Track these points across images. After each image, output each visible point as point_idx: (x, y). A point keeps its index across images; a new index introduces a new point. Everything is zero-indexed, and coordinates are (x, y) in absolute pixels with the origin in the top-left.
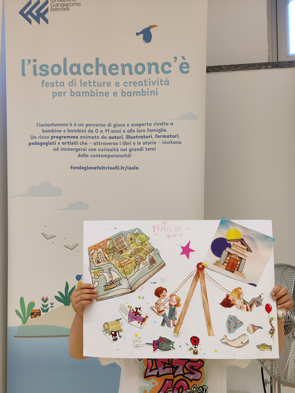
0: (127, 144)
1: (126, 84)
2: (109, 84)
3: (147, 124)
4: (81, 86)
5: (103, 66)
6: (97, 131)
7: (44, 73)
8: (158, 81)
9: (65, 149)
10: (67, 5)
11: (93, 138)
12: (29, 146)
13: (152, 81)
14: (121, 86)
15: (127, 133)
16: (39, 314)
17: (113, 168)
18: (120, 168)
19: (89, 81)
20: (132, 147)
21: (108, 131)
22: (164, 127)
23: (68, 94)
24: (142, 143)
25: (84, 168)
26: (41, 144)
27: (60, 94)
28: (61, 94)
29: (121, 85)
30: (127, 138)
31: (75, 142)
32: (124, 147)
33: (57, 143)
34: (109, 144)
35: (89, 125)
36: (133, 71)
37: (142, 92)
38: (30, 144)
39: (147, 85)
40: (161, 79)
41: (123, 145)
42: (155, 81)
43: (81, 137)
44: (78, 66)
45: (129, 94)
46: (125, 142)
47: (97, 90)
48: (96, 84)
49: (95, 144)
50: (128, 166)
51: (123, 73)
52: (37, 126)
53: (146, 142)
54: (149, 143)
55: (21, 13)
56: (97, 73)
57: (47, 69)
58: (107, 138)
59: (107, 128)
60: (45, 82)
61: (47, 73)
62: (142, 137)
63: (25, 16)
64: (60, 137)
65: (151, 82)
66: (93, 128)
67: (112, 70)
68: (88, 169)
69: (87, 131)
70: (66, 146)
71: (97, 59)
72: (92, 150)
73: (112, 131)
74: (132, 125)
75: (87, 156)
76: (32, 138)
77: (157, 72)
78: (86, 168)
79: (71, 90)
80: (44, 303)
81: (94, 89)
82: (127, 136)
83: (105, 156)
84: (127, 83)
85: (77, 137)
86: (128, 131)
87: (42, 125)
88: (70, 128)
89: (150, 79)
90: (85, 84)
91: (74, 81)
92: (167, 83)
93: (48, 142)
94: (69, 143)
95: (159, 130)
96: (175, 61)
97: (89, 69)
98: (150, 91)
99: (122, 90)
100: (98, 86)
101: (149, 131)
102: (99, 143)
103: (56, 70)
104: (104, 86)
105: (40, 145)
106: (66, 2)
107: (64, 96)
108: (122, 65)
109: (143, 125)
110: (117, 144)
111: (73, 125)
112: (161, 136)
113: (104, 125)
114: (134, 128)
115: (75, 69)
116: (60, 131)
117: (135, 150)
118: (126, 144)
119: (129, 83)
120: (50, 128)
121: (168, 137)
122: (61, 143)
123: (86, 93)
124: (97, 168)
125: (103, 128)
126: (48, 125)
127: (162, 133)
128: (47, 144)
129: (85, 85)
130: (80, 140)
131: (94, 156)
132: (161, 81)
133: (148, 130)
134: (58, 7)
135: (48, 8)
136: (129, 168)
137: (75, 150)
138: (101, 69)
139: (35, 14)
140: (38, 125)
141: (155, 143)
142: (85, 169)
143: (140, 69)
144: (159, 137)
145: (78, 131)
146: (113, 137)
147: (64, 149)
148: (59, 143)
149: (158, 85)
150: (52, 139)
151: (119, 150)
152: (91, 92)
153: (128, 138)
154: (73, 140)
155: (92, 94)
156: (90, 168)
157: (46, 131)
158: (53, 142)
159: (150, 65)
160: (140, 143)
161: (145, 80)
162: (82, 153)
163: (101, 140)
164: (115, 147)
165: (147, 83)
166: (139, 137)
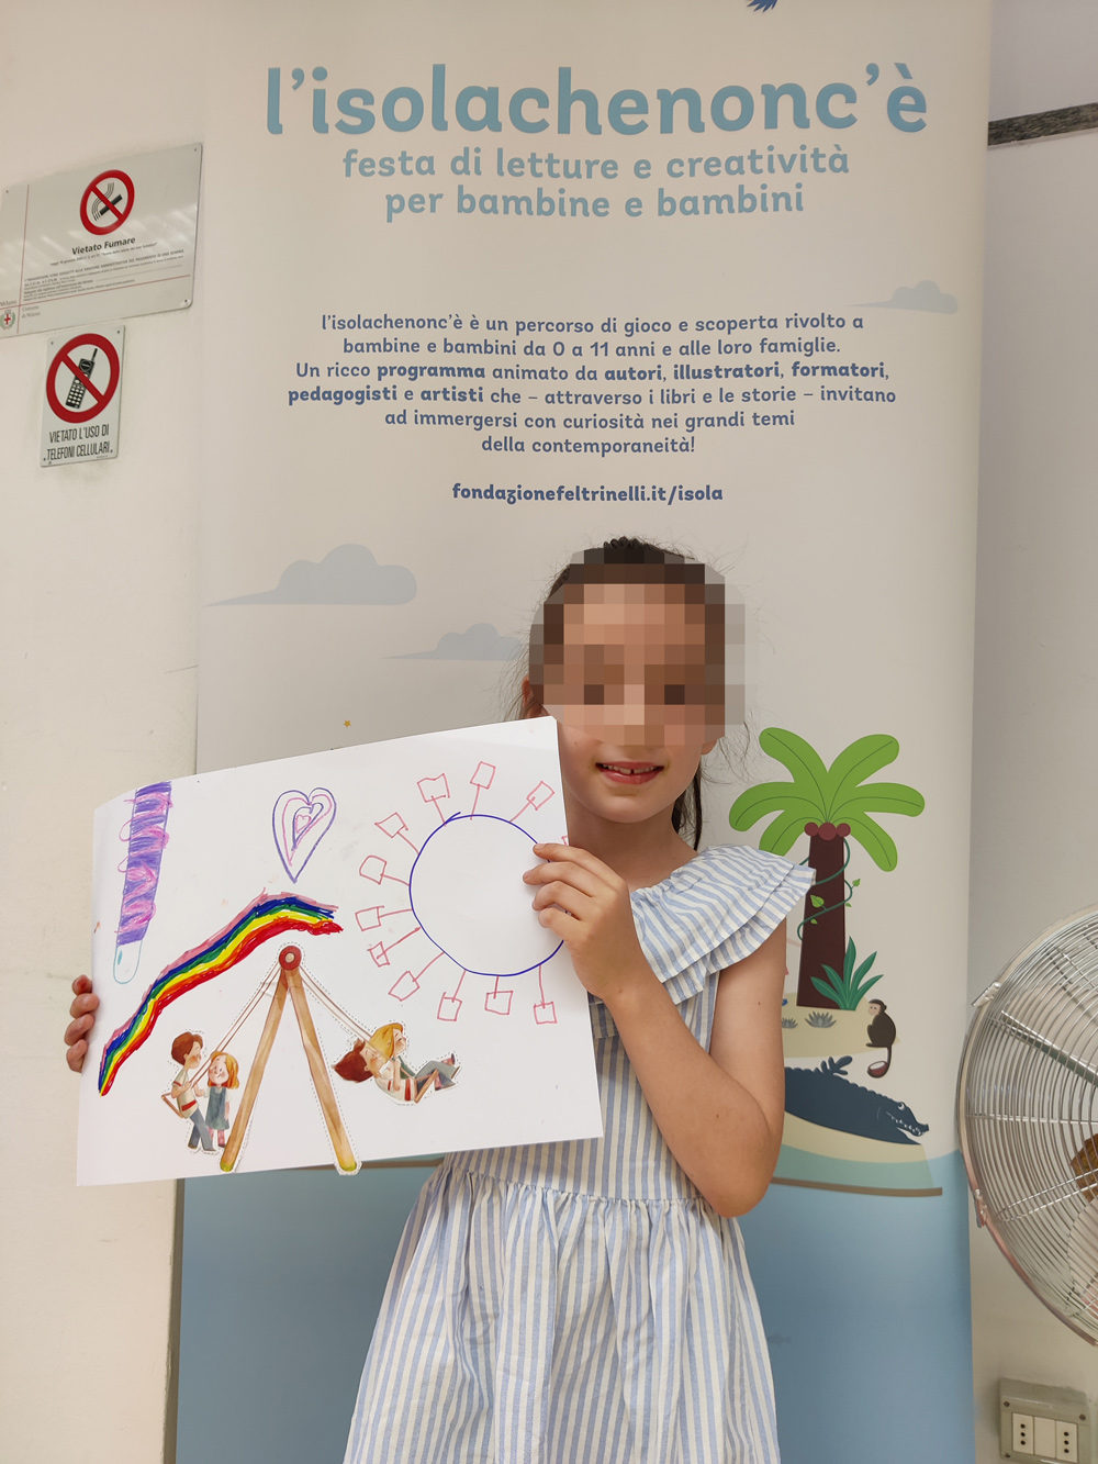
0: (677, 399)
1: (676, 168)
2: (609, 169)
3: (758, 322)
4: (500, 173)
5: (589, 99)
6: (559, 349)
7: (355, 121)
8: (803, 157)
9: (431, 419)
11: (543, 375)
12: (291, 404)
13: (781, 157)
14: (659, 175)
15: (677, 358)
17: (622, 495)
18: (648, 494)
19: (533, 155)
20: (699, 409)
21: (601, 351)
22: (828, 334)
23: (449, 203)
24: (738, 397)
25: (507, 494)
26: (339, 397)
27: (415, 203)
28: (423, 201)
29: (658, 170)
30: (676, 378)
31: (472, 393)
32: (666, 411)
33: (400, 394)
34: (607, 399)
35: (531, 326)
36: (706, 115)
37: (742, 197)
38: (293, 396)
39: (761, 171)
40: (816, 150)
41: (663, 402)
42: (793, 157)
43: (498, 374)
44: (491, 96)
45: (689, 206)
46: (670, 393)
47: (562, 191)
48: (558, 168)
49: (550, 399)
50: (681, 487)
51: (667, 127)
52: (324, 328)
53: (755, 392)
54: (767, 396)
56: (564, 127)
57: (368, 108)
58: (601, 375)
59: (599, 336)
60: (359, 157)
61: (367, 123)
62: (738, 373)
64: (413, 371)
65: (776, 160)
66: (545, 339)
67: (622, 116)
68: (520, 498)
69: (519, 350)
70: (439, 407)
71: (565, 74)
72: (540, 423)
73: (621, 351)
74: (700, 326)
75: (520, 447)
76: (302, 372)
77: (801, 121)
78: (516, 495)
79: (461, 188)
81: (551, 188)
82: (679, 369)
83: (591, 446)
84: (681, 164)
85: (482, 370)
86: (684, 350)
87: (342, 325)
88: (455, 336)
89: (771, 148)
90: (515, 167)
91: (472, 155)
92: (838, 164)
93: (366, 390)
94: (448, 396)
95: (808, 347)
96: (870, 82)
97: (530, 111)
98: (774, 195)
99: (661, 191)
100: (567, 175)
101: (766, 347)
102: (568, 395)
103: (403, 110)
104: (589, 176)
105: (334, 400)
107: (433, 210)
108: (662, 94)
109: (742, 325)
110: (637, 399)
111: (466, 324)
112: (814, 369)
113: (589, 327)
114: (709, 338)
115: (477, 109)
116: (415, 347)
117: (710, 422)
118: (675, 398)
119: (687, 164)
120: (375, 336)
121: (844, 371)
122: (417, 395)
123: (518, 201)
124: (556, 495)
125: (585, 340)
126: (368, 324)
127: (821, 358)
128: (361, 397)
129: (517, 170)
130: (490, 385)
131: (547, 447)
132: (817, 155)
133: (763, 344)
136: (684, 496)
137: (471, 420)
138: (578, 110)
140: (329, 323)
141: (791, 395)
142: (511, 497)
143: (732, 109)
144: (806, 371)
145: (487, 348)
146: (624, 372)
147: (427, 418)
148: (408, 395)
149: (804, 169)
150: (380, 379)
151: (648, 423)
152: (541, 200)
153: (682, 378)
154: (464, 384)
155: (543, 206)
156: (528, 495)
157: (360, 348)
158: (386, 391)
159: (771, 94)
160: (729, 397)
161: (753, 152)
162: (498, 433)
163: (573, 385)
164: (631, 410)
165: (762, 164)
166: (727, 371)
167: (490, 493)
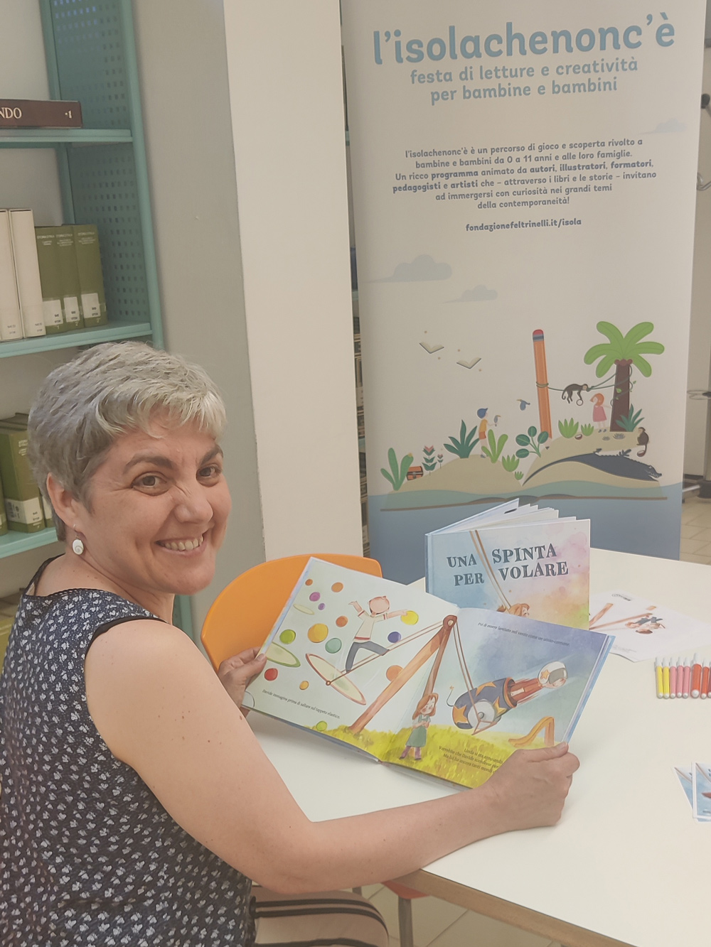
1: (560, 70)
3: (596, 144)
4: (482, 78)
5: (520, 37)
6: (510, 160)
7: (415, 56)
8: (617, 64)
9: (456, 196)
11: (504, 172)
12: (394, 193)
13: (607, 64)
14: (552, 74)
15: (561, 161)
16: (420, 473)
17: (538, 225)
18: (550, 223)
19: (496, 68)
20: (571, 184)
21: (528, 159)
22: (627, 148)
23: (459, 95)
24: (588, 178)
25: (489, 227)
26: (415, 189)
27: (444, 96)
28: (448, 95)
29: (552, 71)
30: (561, 170)
31: (473, 183)
32: (557, 185)
33: (442, 186)
34: (531, 181)
35: (497, 150)
36: (574, 44)
37: (590, 84)
38: (395, 189)
39: (598, 71)
40: (623, 60)
41: (555, 181)
42: (613, 64)
43: (484, 173)
44: (476, 40)
45: (566, 89)
46: (559, 177)
47: (509, 84)
48: (507, 73)
49: (506, 183)
50: (563, 219)
51: (556, 50)
52: (407, 157)
53: (595, 176)
54: (600, 178)
57: (420, 49)
58: (528, 171)
59: (527, 152)
60: (418, 73)
61: (420, 58)
62: (588, 167)
64: (447, 175)
65: (605, 66)
66: (503, 155)
67: (536, 45)
68: (495, 228)
69: (493, 161)
70: (459, 191)
71: (509, 26)
72: (503, 194)
73: (537, 159)
74: (571, 146)
75: (494, 205)
76: (398, 177)
77: (616, 46)
79: (464, 87)
80: (427, 457)
81: (504, 83)
82: (562, 166)
83: (525, 203)
84: (563, 68)
85: (477, 172)
87: (414, 155)
88: (465, 158)
89: (603, 60)
90: (488, 75)
91: (469, 70)
92: (633, 66)
93: (427, 185)
94: (462, 185)
95: (618, 155)
96: (648, 24)
97: (494, 46)
98: (604, 83)
99: (554, 82)
100: (512, 76)
101: (600, 155)
102: (514, 181)
103: (436, 50)
104: (521, 76)
105: (413, 190)
107: (452, 99)
108: (554, 33)
109: (590, 145)
110: (545, 180)
111: (469, 152)
112: (621, 165)
113: (523, 148)
114: (575, 151)
115: (470, 47)
116: (447, 164)
117: (576, 190)
118: (561, 179)
120: (430, 159)
121: (633, 165)
122: (449, 186)
123: (490, 91)
124: (510, 226)
125: (521, 154)
126: (426, 154)
127: (623, 160)
128: (425, 188)
130: (481, 178)
131: (506, 204)
132: (623, 62)
133: (598, 154)
136: (565, 223)
137: (473, 196)
138: (516, 43)
140: (409, 155)
141: (611, 177)
142: (491, 228)
143: (585, 40)
144: (617, 166)
145: (478, 162)
146: (538, 169)
147: (454, 196)
148: (445, 186)
149: (617, 70)
150: (432, 180)
151: (549, 191)
152: (500, 89)
153: (564, 170)
154: (469, 179)
155: (501, 92)
157: (423, 165)
158: (435, 185)
159: (603, 33)
160: (584, 178)
161: (595, 62)
162: (485, 200)
163: (517, 176)
164: (542, 186)
165: (599, 68)
166: (583, 166)
167: (482, 227)
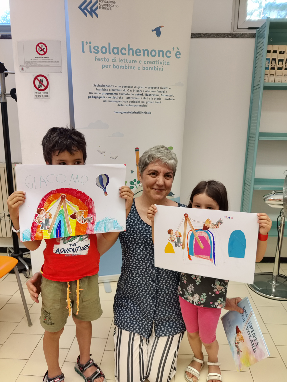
1: (145, 62)
3: (156, 88)
4: (119, 62)
5: (132, 49)
6: (128, 90)
7: (96, 51)
8: (163, 62)
10: (110, 5)
11: (126, 94)
15: (145, 92)
17: (137, 113)
18: (141, 113)
19: (124, 59)
20: (148, 100)
21: (134, 91)
22: (166, 90)
23: (112, 67)
24: (153, 99)
26: (96, 97)
27: (106, 66)
28: (108, 66)
29: (143, 62)
30: (145, 95)
31: (116, 97)
32: (143, 100)
33: (105, 97)
34: (135, 98)
35: (124, 87)
36: (150, 54)
37: (154, 68)
38: (89, 97)
40: (165, 61)
43: (120, 94)
44: (118, 49)
45: (147, 69)
47: (128, 65)
48: (128, 61)
49: (127, 98)
50: (145, 112)
51: (144, 55)
53: (156, 98)
54: (158, 99)
55: (80, 7)
57: (98, 49)
58: (134, 95)
59: (134, 89)
60: (97, 58)
61: (98, 52)
62: (153, 95)
63: (83, 11)
64: (107, 94)
65: (159, 62)
66: (126, 89)
67: (137, 53)
69: (123, 90)
70: (111, 99)
71: (129, 45)
72: (126, 101)
73: (137, 91)
74: (148, 88)
75: (123, 105)
76: (90, 93)
77: (163, 56)
83: (133, 105)
85: (117, 94)
87: (96, 86)
88: (113, 88)
89: (159, 60)
90: (121, 61)
91: (115, 59)
92: (168, 63)
95: (163, 92)
96: (173, 50)
97: (124, 51)
98: (159, 68)
99: (143, 66)
101: (157, 92)
103: (104, 50)
104: (132, 63)
106: (109, 4)
107: (109, 68)
108: (143, 50)
109: (154, 88)
110: (139, 98)
111: (115, 86)
113: (133, 87)
114: (150, 90)
115: (115, 51)
116: (107, 90)
117: (150, 102)
118: (145, 98)
119: (147, 62)
120: (101, 88)
121: (168, 96)
122: (108, 98)
123: (122, 66)
124: (128, 113)
125: (132, 89)
126: (100, 86)
127: (165, 94)
128: (99, 97)
130: (118, 96)
131: (127, 105)
134: (104, 7)
135: (97, 6)
137: (116, 101)
138: (131, 52)
139: (90, 10)
140: (94, 85)
141: (161, 99)
142: (122, 113)
143: (153, 53)
144: (163, 96)
145: (118, 90)
146: (138, 94)
147: (109, 101)
149: (163, 64)
150: (102, 95)
151: (141, 102)
155: (126, 67)
157: (99, 90)
158: (103, 97)
159: (159, 51)
161: (156, 61)
162: (120, 103)
163: (130, 96)
164: (139, 100)
165: (157, 63)
167: (119, 112)
